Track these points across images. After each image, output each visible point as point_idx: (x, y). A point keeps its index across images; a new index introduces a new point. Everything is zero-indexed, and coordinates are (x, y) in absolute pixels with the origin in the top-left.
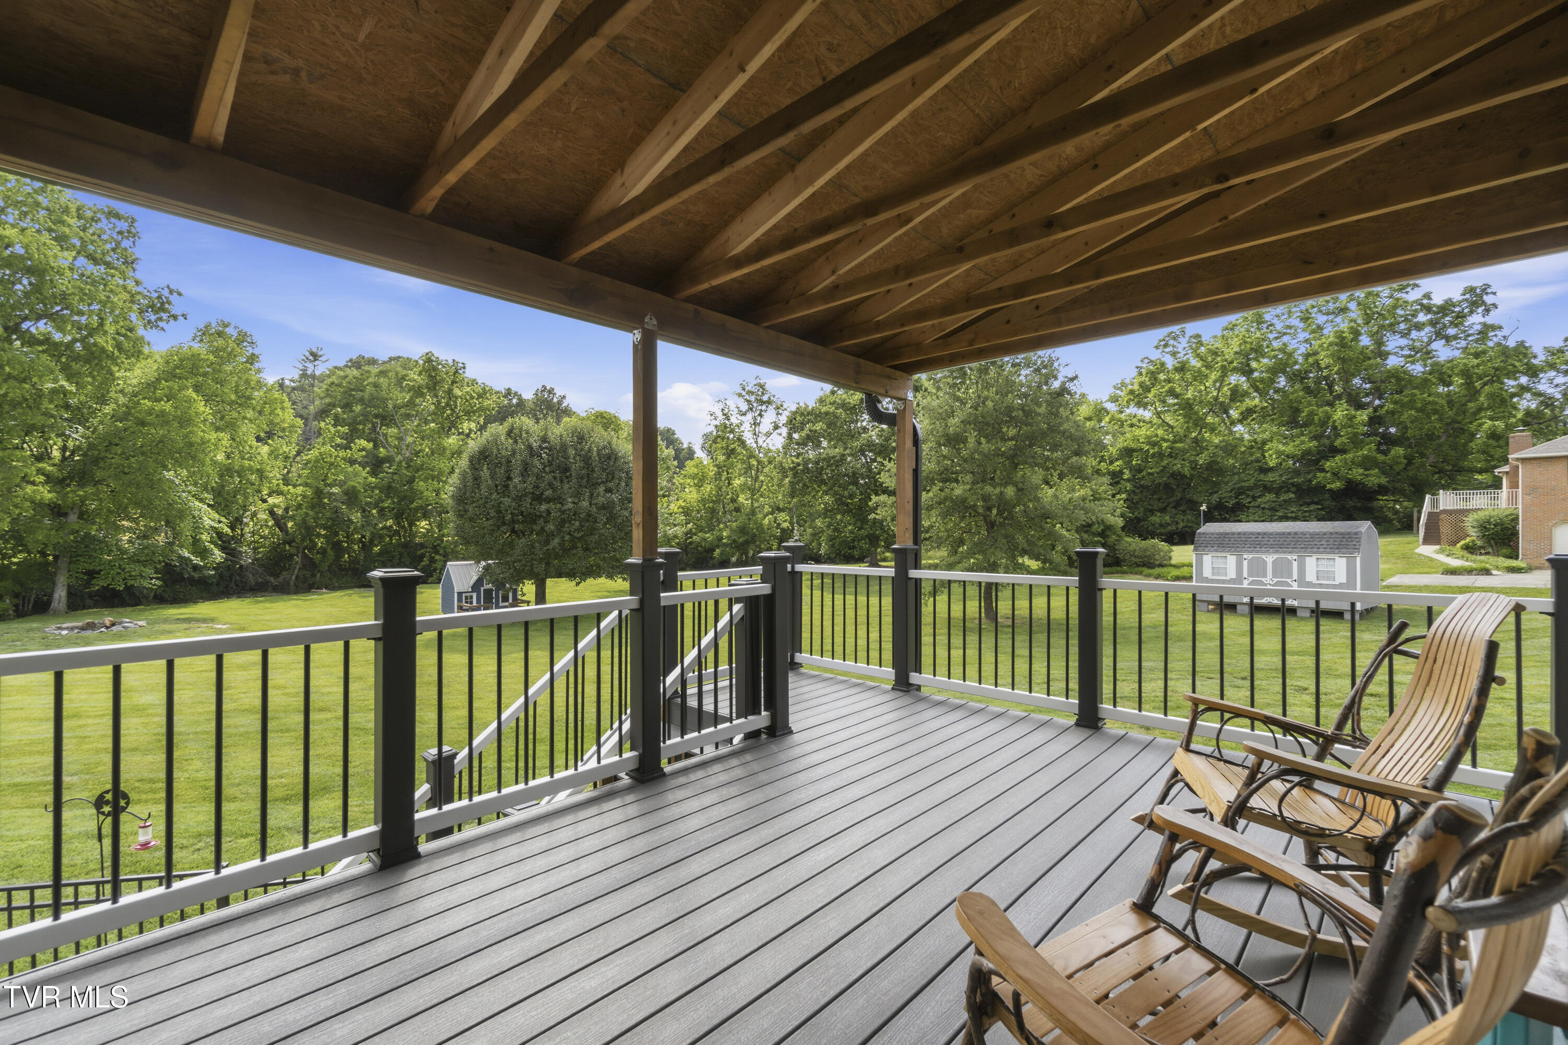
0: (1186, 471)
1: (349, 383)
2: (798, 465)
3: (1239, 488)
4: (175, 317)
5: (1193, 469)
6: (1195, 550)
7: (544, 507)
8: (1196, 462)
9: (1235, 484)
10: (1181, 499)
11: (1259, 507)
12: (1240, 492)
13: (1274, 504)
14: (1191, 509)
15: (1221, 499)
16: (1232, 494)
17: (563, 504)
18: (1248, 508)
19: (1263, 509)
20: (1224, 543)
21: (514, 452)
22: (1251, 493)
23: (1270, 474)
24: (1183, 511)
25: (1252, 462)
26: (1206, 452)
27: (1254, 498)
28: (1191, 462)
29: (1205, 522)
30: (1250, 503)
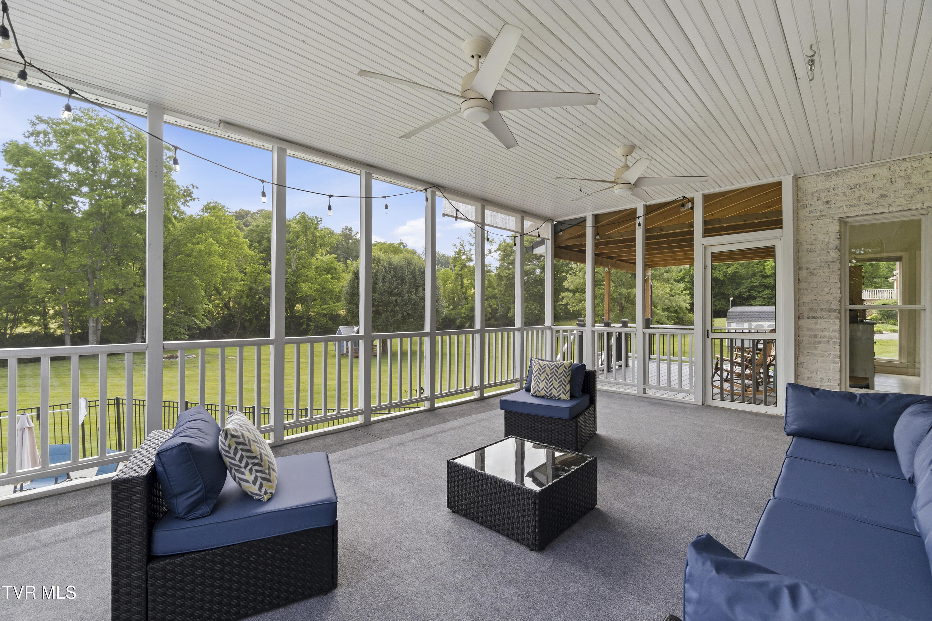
0: (721, 277)
1: (260, 230)
2: (510, 274)
3: (751, 286)
4: (194, 199)
5: (724, 276)
6: (727, 320)
7: (394, 298)
8: (726, 272)
9: (748, 284)
10: (718, 292)
11: (761, 297)
12: (752, 288)
13: (770, 296)
14: (724, 298)
15: (740, 292)
16: (747, 290)
17: (403, 297)
18: (756, 298)
19: (764, 298)
20: (741, 317)
21: (378, 271)
22: (757, 290)
23: (768, 279)
24: (719, 299)
25: (758, 272)
26: (732, 267)
27: (759, 292)
28: (724, 272)
29: (733, 305)
30: (756, 295)
